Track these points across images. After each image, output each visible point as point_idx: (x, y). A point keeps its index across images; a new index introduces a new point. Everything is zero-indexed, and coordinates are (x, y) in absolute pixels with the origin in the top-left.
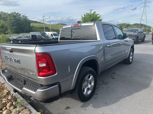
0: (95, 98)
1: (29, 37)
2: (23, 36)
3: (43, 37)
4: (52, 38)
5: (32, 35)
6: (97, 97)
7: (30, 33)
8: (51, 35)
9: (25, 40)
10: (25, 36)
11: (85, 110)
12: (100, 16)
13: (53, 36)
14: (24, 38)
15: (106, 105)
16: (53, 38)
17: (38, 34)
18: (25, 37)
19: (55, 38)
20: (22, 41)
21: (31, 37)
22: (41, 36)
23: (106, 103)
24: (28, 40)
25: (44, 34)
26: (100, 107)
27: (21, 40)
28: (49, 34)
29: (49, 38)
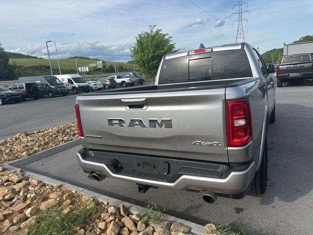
0: (270, 186)
1: (20, 88)
2: (5, 86)
3: (52, 87)
4: (70, 86)
5: (26, 84)
6: (272, 184)
7: (20, 79)
8: (69, 80)
9: (13, 95)
10: (10, 87)
11: (274, 207)
12: (170, 37)
13: (73, 83)
14: (8, 92)
15: (303, 194)
16: (74, 88)
17: (40, 82)
18: (11, 89)
19: (77, 86)
20: (6, 98)
21: (25, 89)
22: (47, 85)
23: (298, 191)
24: (19, 94)
25: (53, 81)
26: (295, 199)
27: (2, 95)
28: (63, 79)
29: (64, 87)
